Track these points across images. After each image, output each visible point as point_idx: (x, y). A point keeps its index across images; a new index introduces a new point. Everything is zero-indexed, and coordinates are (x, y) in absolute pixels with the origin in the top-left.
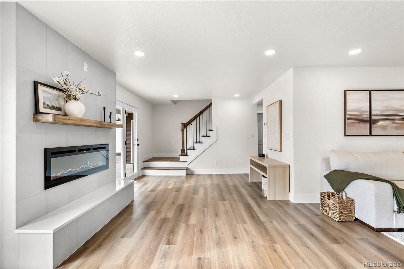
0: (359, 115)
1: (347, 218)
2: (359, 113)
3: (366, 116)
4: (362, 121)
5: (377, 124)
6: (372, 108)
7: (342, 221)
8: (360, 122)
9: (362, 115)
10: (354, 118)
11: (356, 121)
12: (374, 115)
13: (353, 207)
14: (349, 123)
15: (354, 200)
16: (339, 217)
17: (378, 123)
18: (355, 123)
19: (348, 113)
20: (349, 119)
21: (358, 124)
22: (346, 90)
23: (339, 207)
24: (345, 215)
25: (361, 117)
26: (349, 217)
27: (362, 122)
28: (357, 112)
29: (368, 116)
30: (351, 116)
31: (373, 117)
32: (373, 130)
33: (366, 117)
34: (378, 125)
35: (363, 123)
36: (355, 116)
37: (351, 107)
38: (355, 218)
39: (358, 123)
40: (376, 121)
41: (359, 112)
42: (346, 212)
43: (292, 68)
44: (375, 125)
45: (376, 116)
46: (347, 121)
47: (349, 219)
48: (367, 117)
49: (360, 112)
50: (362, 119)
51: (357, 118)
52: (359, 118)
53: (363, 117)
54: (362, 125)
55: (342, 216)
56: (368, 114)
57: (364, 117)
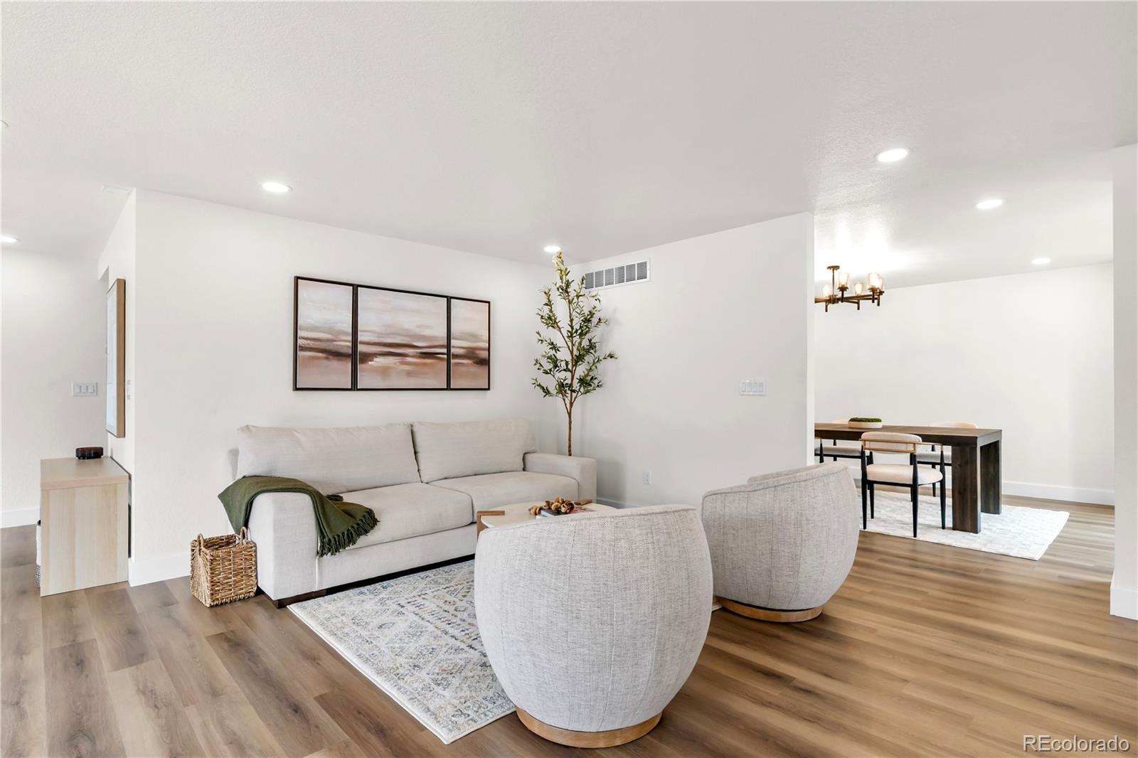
0: (328, 340)
1: (234, 592)
2: (329, 336)
3: (345, 344)
4: (336, 354)
5: (370, 363)
6: (360, 327)
7: (222, 604)
8: (331, 357)
9: (335, 341)
10: (316, 347)
11: (321, 355)
12: (362, 343)
13: (253, 563)
14: (304, 358)
15: (255, 546)
16: (212, 594)
17: (371, 361)
18: (318, 358)
19: (300, 334)
20: (304, 349)
21: (326, 362)
22: (298, 275)
23: (211, 569)
24: (231, 585)
25: (334, 345)
26: (242, 589)
27: (336, 358)
28: (324, 332)
29: (350, 344)
30: (309, 342)
31: (361, 348)
32: (361, 376)
33: (344, 346)
34: (371, 366)
35: (339, 360)
36: (319, 343)
37: (310, 321)
38: (256, 588)
39: (327, 358)
40: (367, 357)
41: (329, 333)
42: (233, 579)
43: (135, 190)
44: (364, 366)
45: (369, 346)
46: (299, 353)
47: (241, 594)
48: (348, 347)
49: (332, 334)
50: (336, 350)
51: (323, 348)
52: (328, 348)
53: (337, 345)
54: (335, 364)
55: (222, 590)
56: (350, 338)
57: (341, 346)
